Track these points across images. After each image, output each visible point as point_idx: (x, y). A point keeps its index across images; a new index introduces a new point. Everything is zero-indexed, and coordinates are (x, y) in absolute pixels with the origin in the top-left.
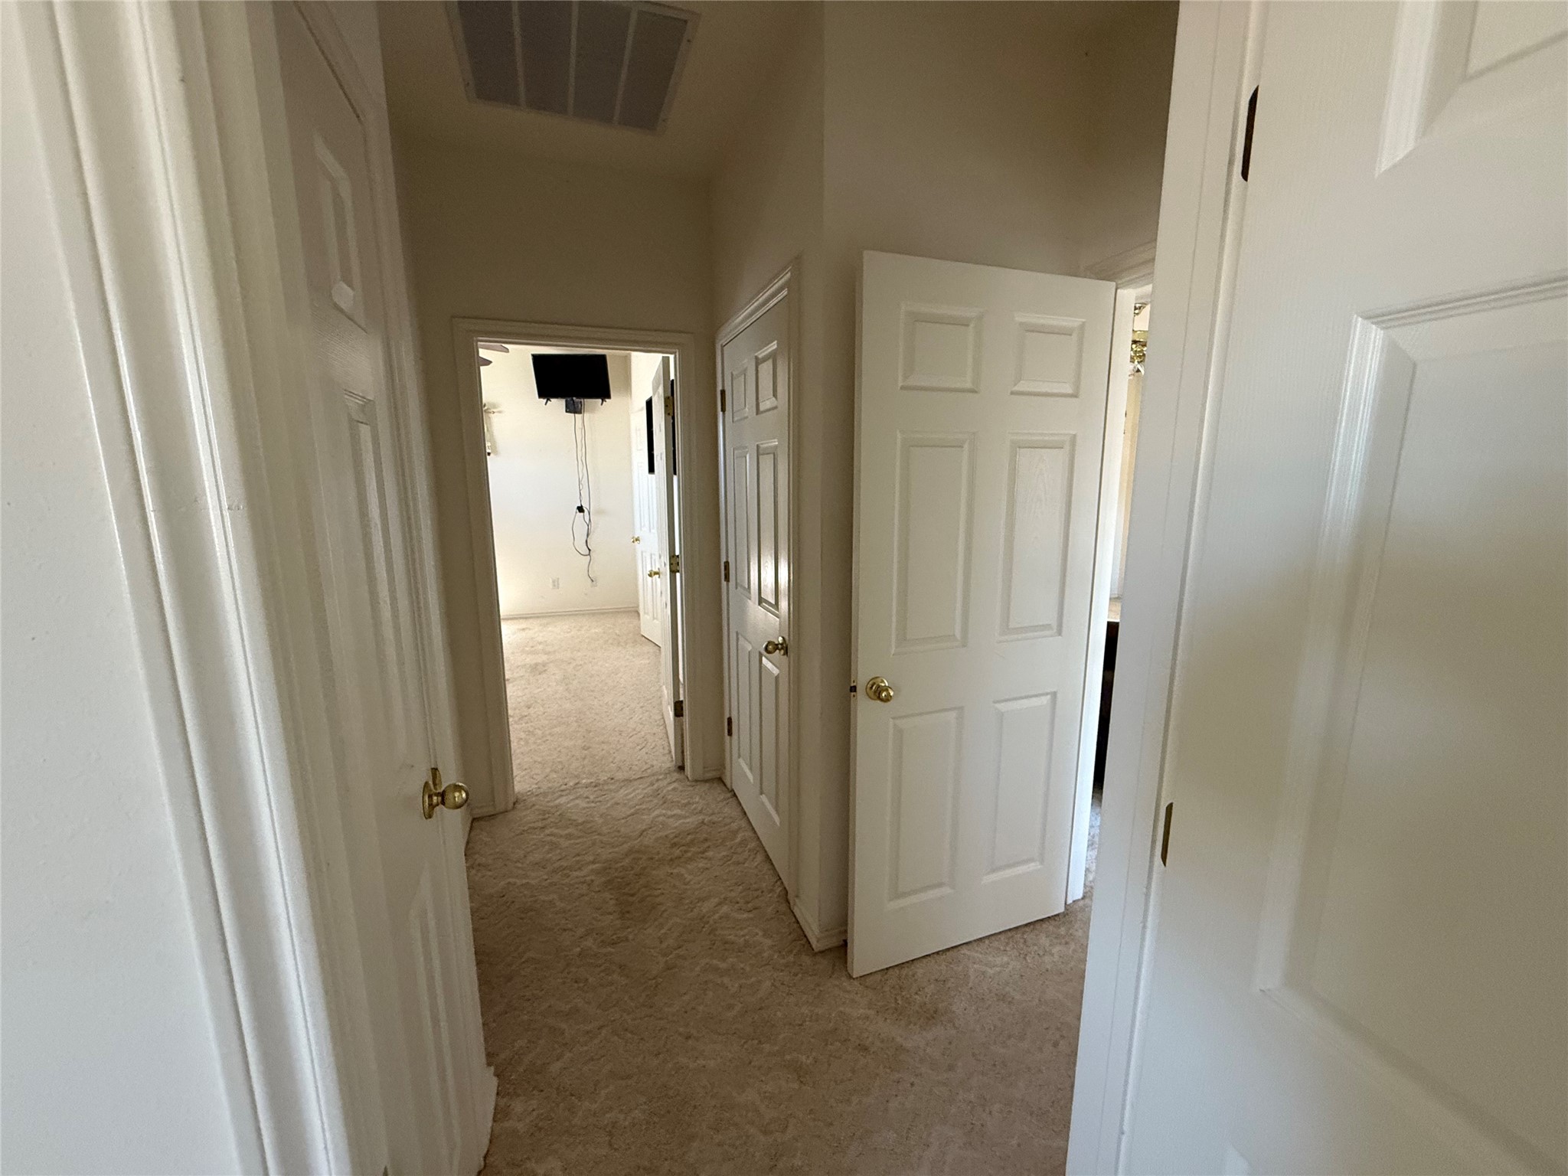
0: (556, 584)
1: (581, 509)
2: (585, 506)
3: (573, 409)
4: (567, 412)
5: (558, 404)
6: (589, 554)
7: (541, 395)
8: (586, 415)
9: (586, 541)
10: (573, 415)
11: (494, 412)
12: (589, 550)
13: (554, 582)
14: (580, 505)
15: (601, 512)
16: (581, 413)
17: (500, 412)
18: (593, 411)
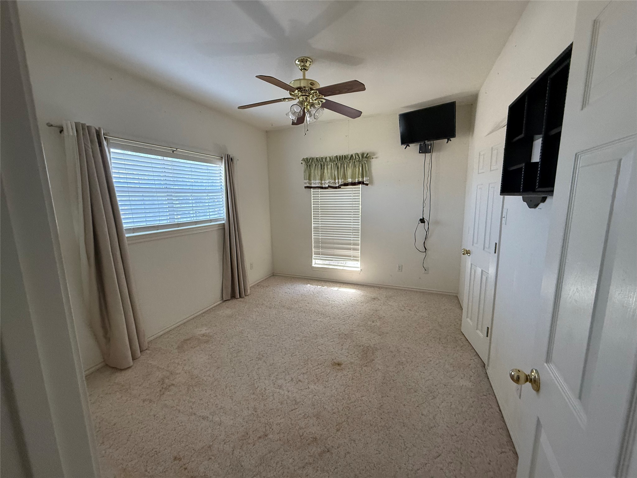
0: (400, 268)
1: (422, 221)
2: (426, 218)
3: (424, 150)
4: (420, 153)
5: (414, 148)
6: (425, 252)
7: (403, 143)
8: (434, 154)
9: (424, 242)
10: (424, 154)
11: (373, 158)
12: (426, 249)
13: (399, 267)
14: (422, 218)
15: (437, 223)
16: (430, 152)
17: (376, 158)
18: (439, 150)
